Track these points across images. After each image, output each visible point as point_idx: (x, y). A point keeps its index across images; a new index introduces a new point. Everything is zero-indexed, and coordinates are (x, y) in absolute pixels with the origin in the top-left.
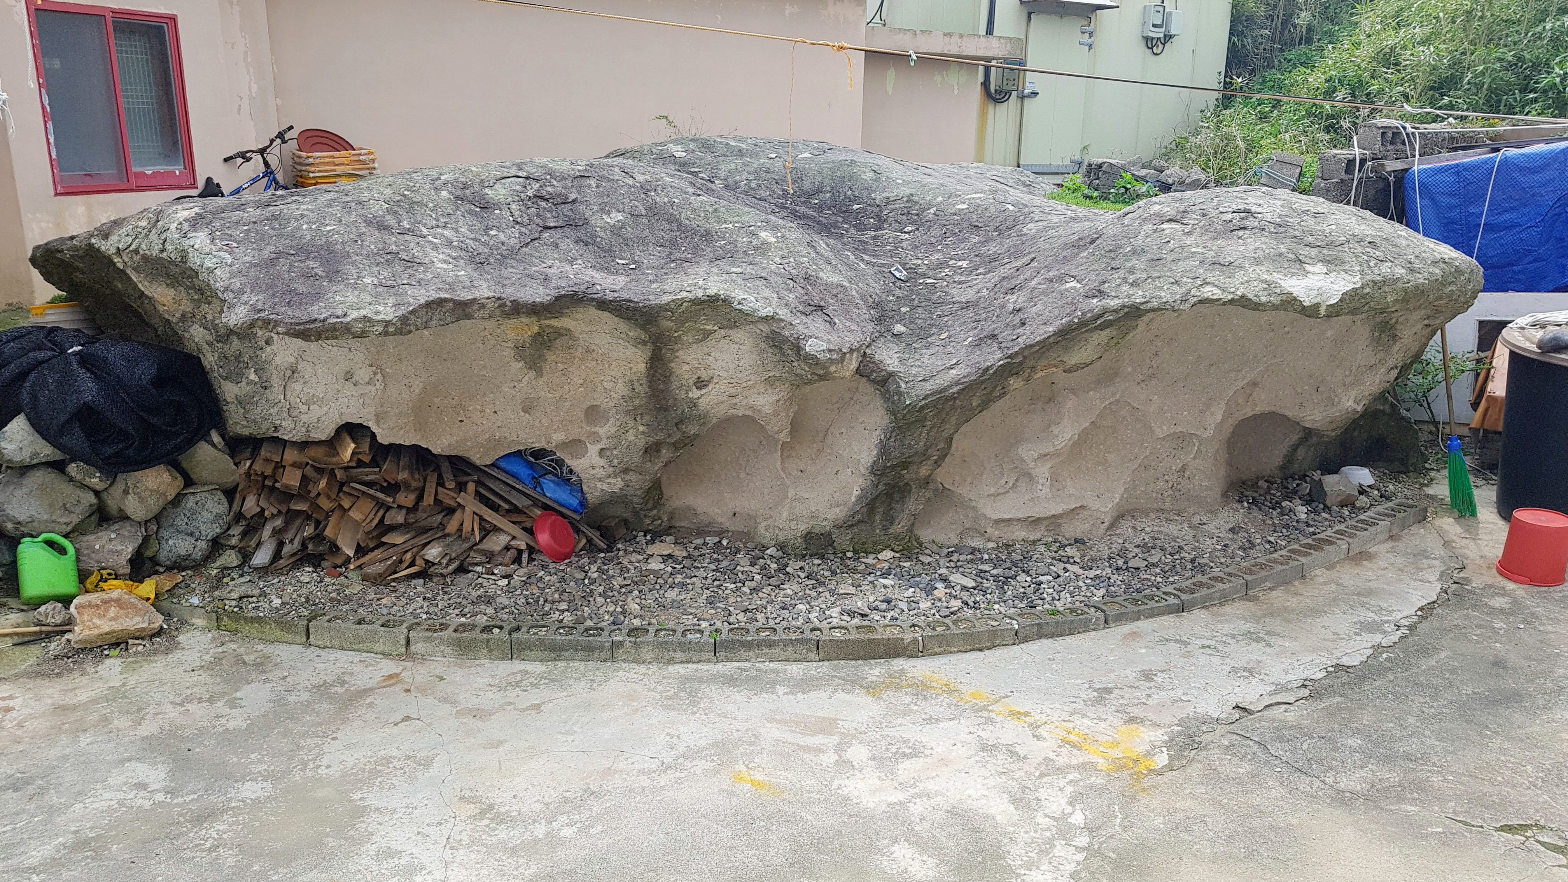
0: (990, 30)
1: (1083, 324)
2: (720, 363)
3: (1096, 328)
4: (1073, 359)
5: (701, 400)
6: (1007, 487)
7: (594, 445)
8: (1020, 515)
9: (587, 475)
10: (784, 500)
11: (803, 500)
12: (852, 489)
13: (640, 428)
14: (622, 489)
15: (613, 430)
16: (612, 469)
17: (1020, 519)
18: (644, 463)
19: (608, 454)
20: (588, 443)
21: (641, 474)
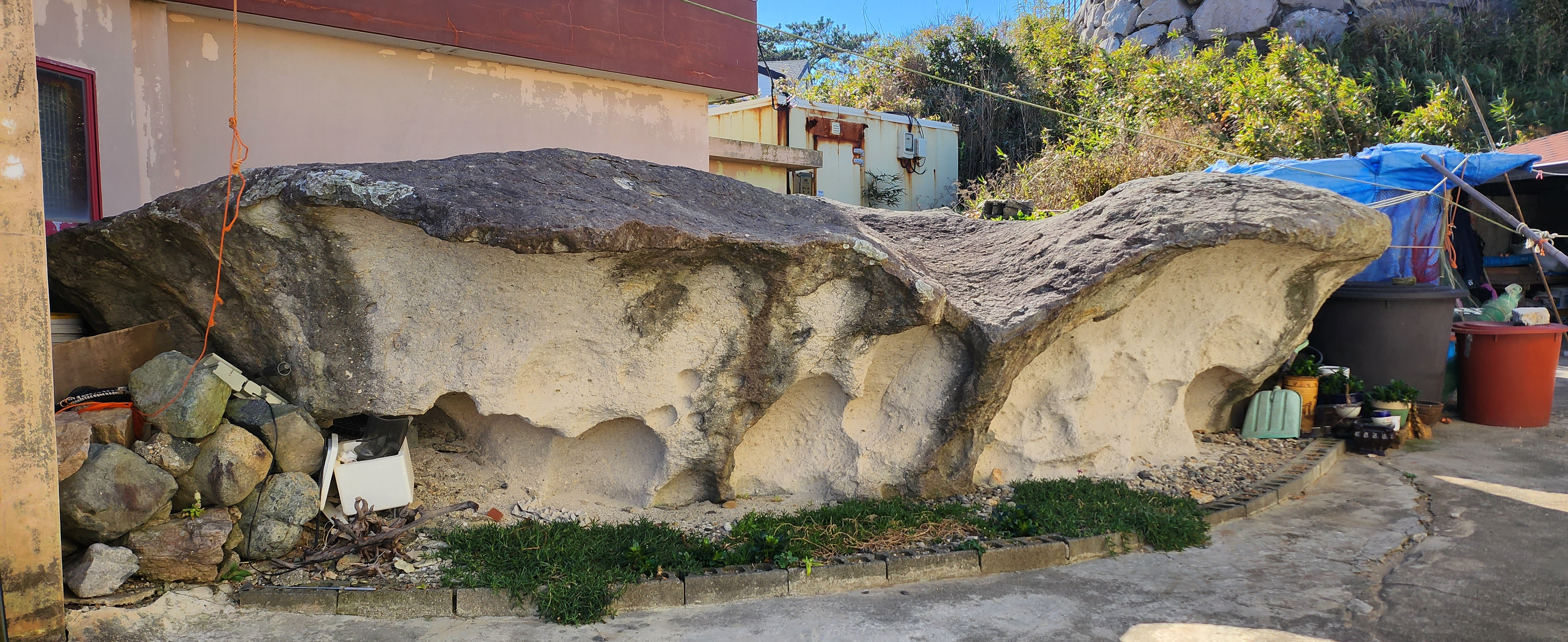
1: (1132, 266)
2: (819, 316)
3: (1136, 273)
4: (1109, 305)
5: (795, 355)
6: (1044, 432)
7: (684, 411)
8: (1062, 456)
9: (674, 443)
10: (854, 458)
11: (874, 455)
12: (921, 439)
13: (732, 390)
14: (707, 455)
15: (705, 393)
16: (702, 433)
17: (1061, 461)
18: (732, 425)
19: (697, 419)
20: (678, 409)
21: (727, 437)
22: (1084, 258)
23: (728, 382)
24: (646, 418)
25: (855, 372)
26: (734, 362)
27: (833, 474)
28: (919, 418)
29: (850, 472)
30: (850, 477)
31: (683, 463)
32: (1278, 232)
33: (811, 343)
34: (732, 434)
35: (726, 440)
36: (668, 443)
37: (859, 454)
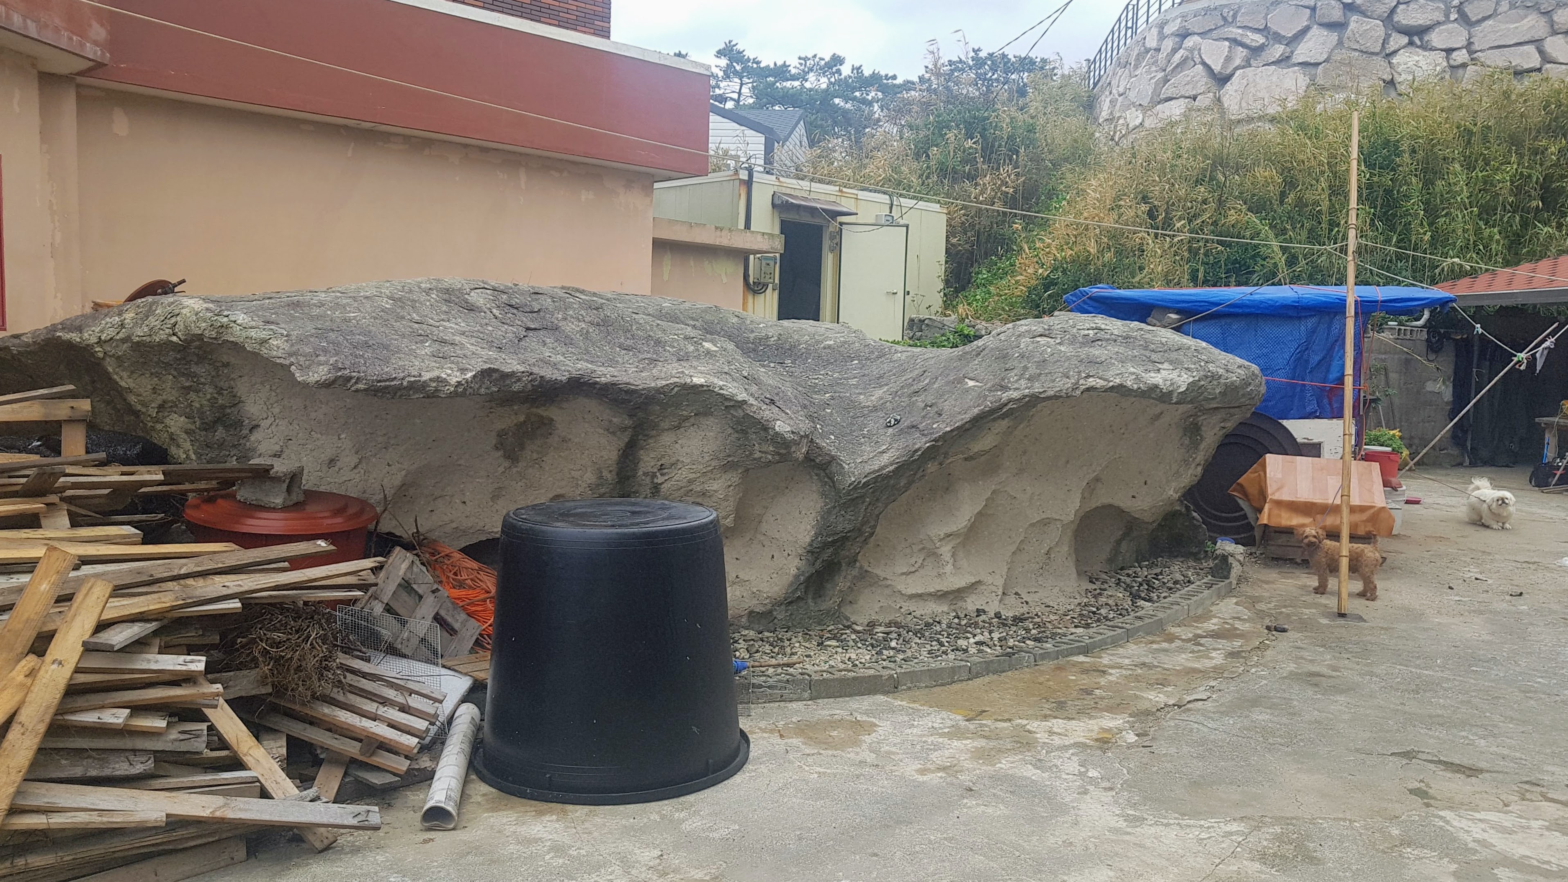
0: (748, 225)
1: (992, 411)
2: (685, 449)
3: (999, 418)
4: (977, 447)
5: (663, 486)
6: (917, 566)
8: (931, 590)
11: (744, 583)
12: (790, 569)
17: (930, 594)
22: (953, 401)
26: (603, 490)
28: (790, 549)
33: (678, 474)
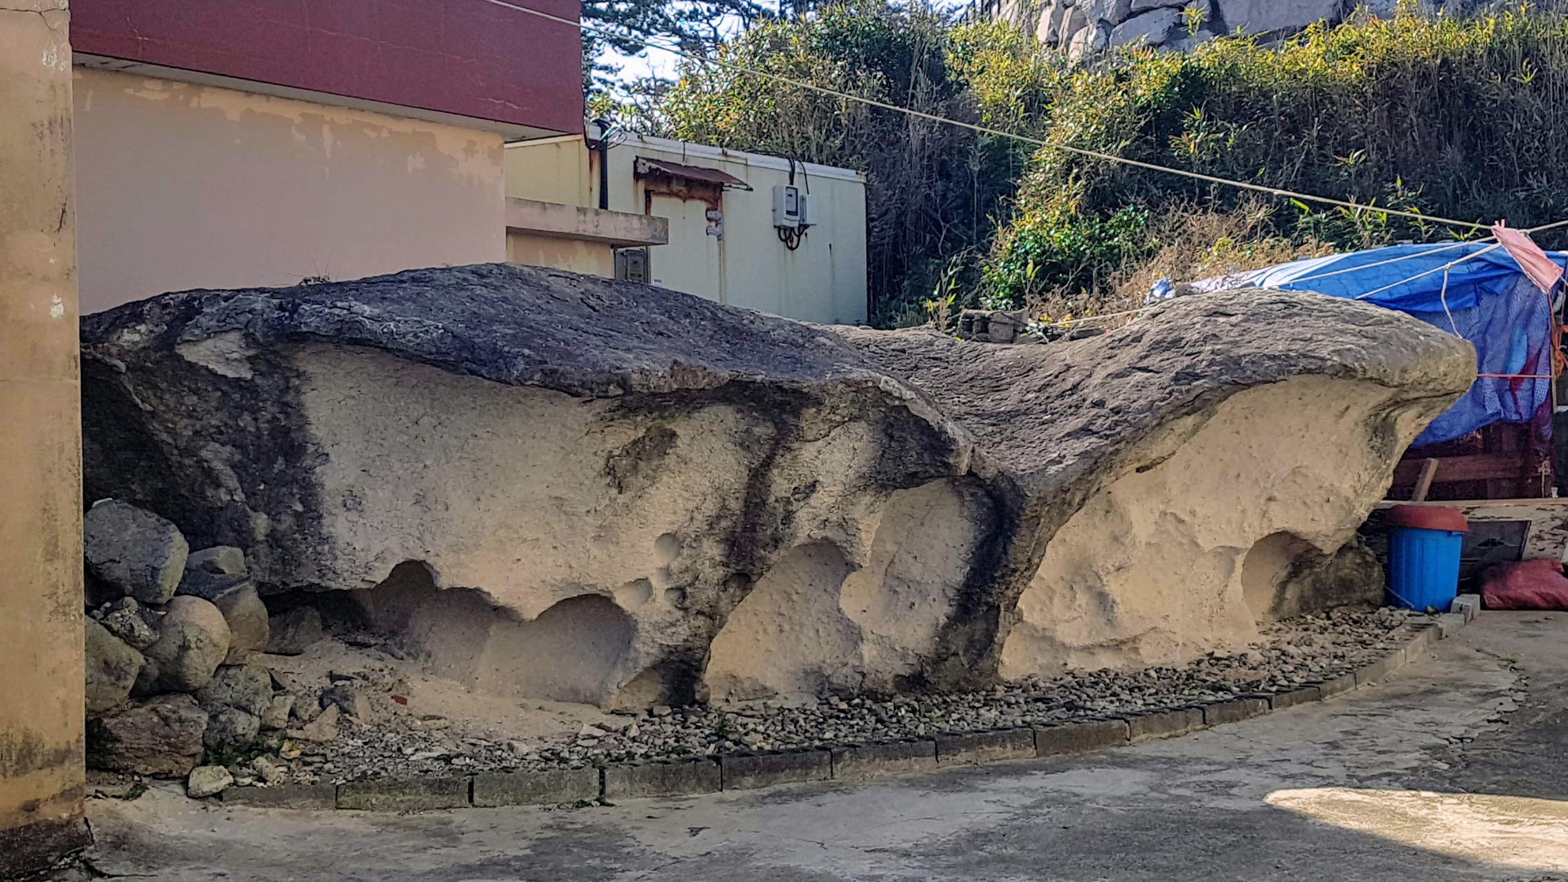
0: (603, 204)
1: (1183, 404)
2: (827, 466)
3: (1186, 413)
4: (1155, 453)
5: (797, 514)
6: (1080, 610)
7: (659, 585)
8: (1102, 639)
9: (647, 626)
10: (856, 643)
11: (881, 640)
12: (937, 619)
13: (718, 558)
14: (686, 640)
15: (688, 562)
16: (681, 613)
17: (1101, 646)
18: (717, 603)
19: (674, 595)
20: (654, 581)
21: (711, 618)
22: (1127, 395)
23: (713, 550)
24: (616, 595)
25: (863, 535)
26: (724, 524)
27: (831, 665)
28: (936, 593)
29: (853, 661)
30: (854, 667)
31: (655, 651)
32: (1346, 366)
33: (814, 500)
34: (716, 614)
35: (709, 621)
36: (640, 626)
37: (862, 640)
